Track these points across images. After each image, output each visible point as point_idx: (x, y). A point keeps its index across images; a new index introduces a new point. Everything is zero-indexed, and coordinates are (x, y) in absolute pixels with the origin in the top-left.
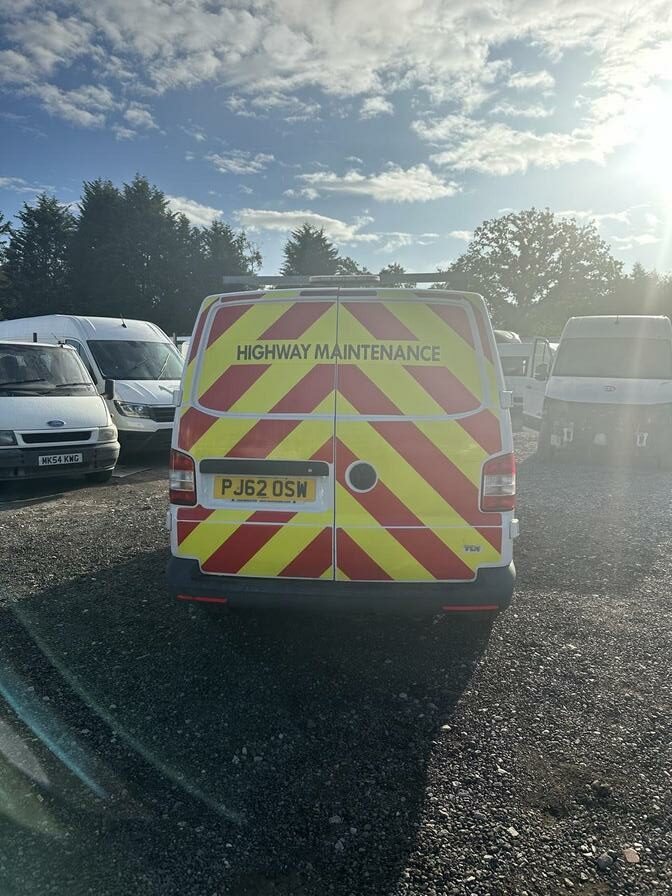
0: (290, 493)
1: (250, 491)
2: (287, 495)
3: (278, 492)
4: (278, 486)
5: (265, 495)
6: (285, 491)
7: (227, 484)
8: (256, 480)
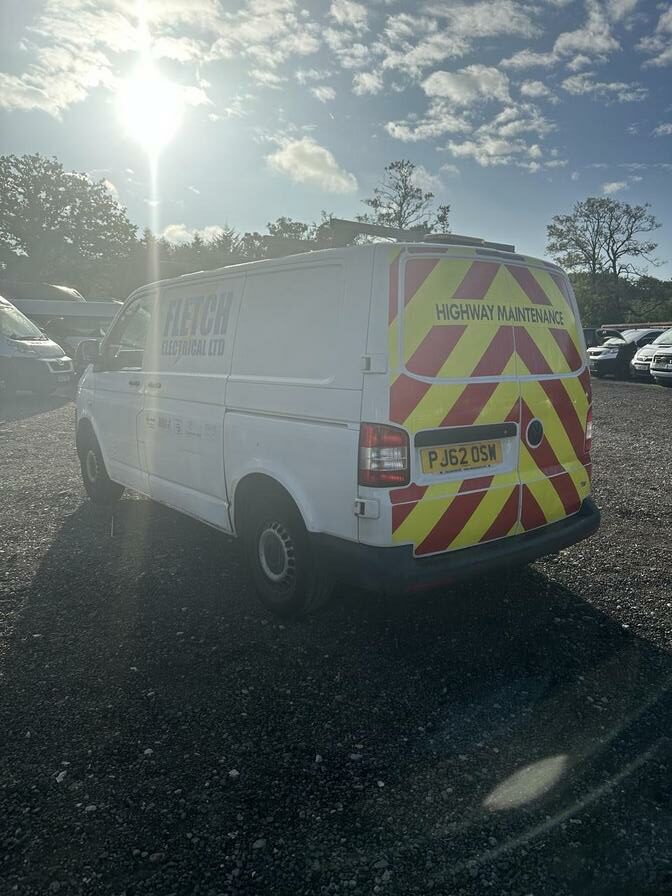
0: (485, 457)
1: (454, 460)
2: (483, 459)
3: (476, 458)
4: (475, 451)
5: (467, 462)
6: (481, 456)
7: (433, 456)
8: (457, 449)
